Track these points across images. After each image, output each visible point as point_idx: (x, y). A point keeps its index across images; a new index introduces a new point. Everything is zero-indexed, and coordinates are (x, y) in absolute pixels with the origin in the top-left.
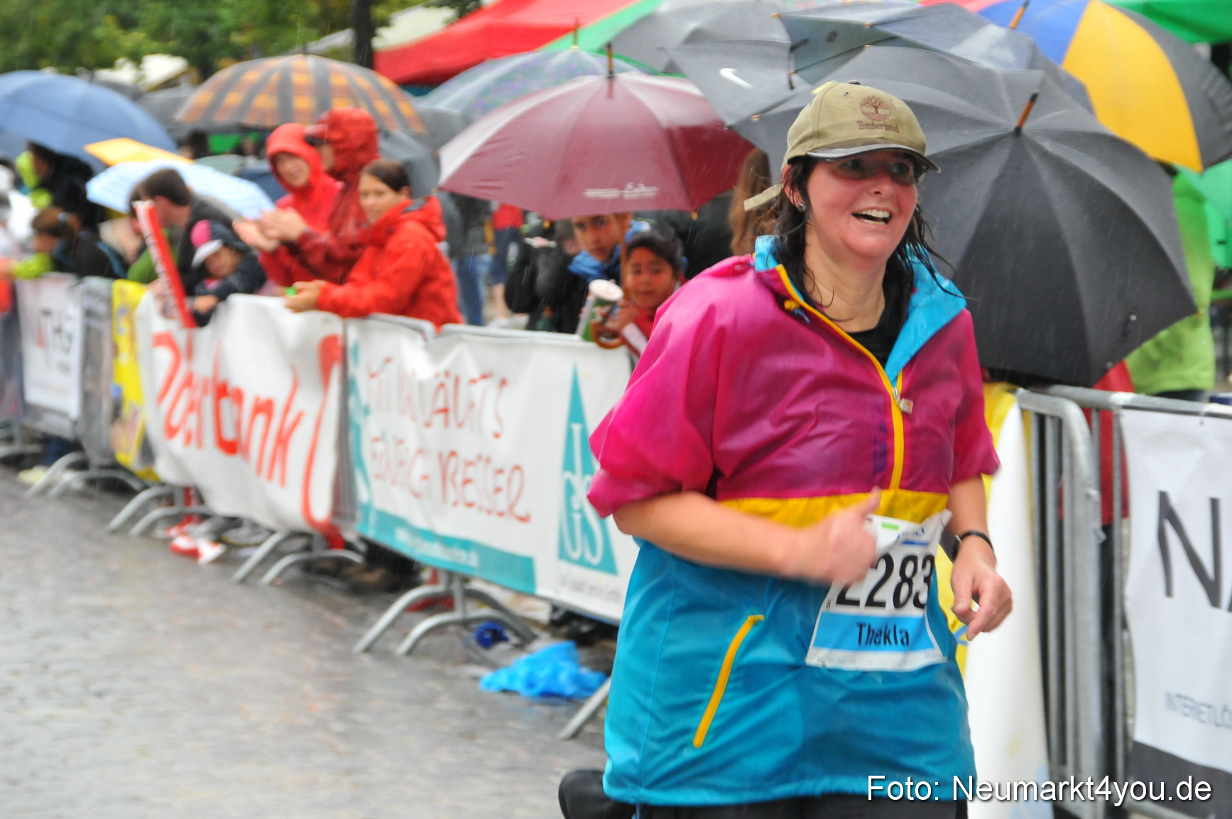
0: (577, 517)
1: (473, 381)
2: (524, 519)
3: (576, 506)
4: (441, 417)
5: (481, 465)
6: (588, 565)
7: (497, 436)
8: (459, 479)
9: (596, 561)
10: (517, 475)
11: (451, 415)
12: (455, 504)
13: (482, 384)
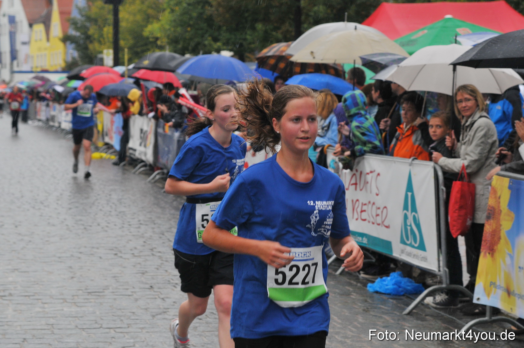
0: (409, 228)
1: (368, 174)
2: (387, 227)
3: (409, 224)
4: (354, 186)
5: (370, 206)
6: (413, 247)
7: (377, 195)
8: (359, 210)
9: (416, 245)
10: (385, 209)
11: (358, 186)
12: (357, 219)
13: (371, 174)
